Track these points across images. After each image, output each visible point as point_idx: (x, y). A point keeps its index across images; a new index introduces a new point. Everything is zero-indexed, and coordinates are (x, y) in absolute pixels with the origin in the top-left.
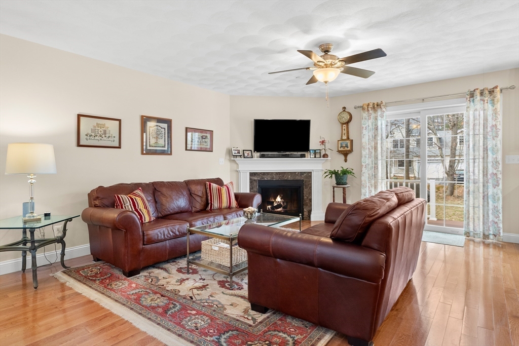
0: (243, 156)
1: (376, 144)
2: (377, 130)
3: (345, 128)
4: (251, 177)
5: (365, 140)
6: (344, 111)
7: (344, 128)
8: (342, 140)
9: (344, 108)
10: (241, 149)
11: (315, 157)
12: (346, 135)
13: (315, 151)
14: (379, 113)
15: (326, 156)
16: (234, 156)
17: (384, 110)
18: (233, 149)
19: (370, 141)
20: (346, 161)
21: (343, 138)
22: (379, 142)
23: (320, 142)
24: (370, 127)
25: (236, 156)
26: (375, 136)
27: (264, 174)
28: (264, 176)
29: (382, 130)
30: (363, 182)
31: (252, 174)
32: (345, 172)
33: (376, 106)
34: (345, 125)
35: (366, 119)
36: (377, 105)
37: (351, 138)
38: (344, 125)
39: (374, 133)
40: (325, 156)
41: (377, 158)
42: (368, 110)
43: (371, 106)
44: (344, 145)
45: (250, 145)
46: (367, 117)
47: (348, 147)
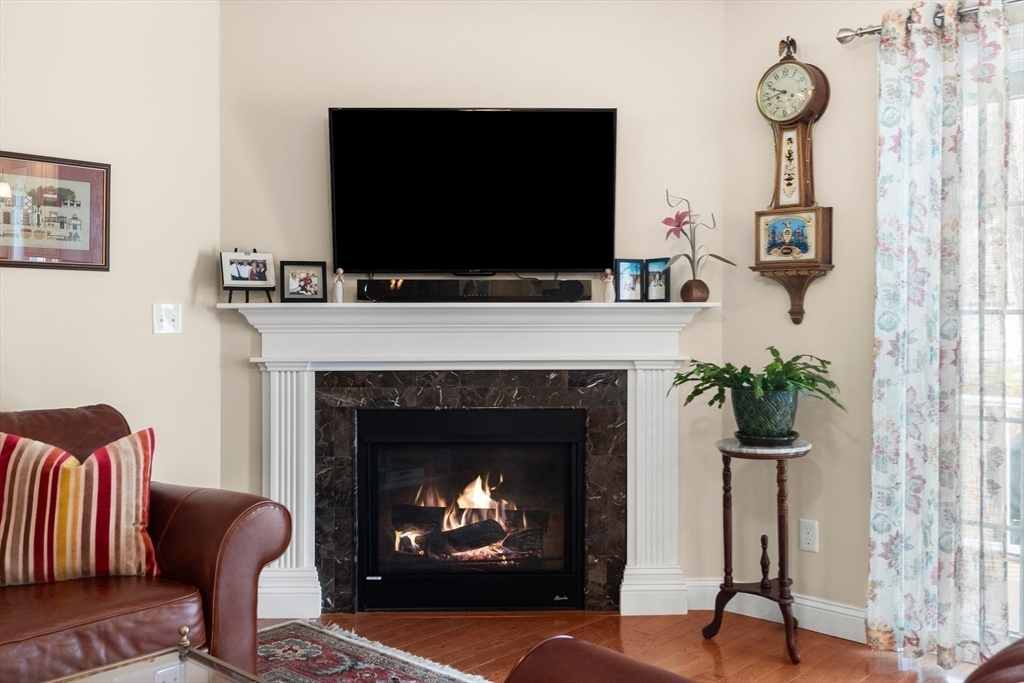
0: (278, 290)
1: (952, 225)
2: (954, 149)
3: (794, 147)
4: (325, 396)
5: (892, 206)
6: (789, 59)
7: (785, 148)
8: (777, 208)
9: (790, 44)
10: (271, 258)
11: (645, 297)
12: (795, 182)
13: (643, 265)
14: (970, 55)
15: (696, 293)
16: (231, 289)
17: (995, 35)
18: (227, 258)
19: (916, 211)
20: (797, 316)
21: (784, 200)
22: (970, 215)
23: (667, 221)
24: (916, 138)
25: (247, 290)
26: (946, 187)
27: (388, 378)
28: (386, 391)
29: (981, 152)
30: (880, 432)
31: (326, 381)
32: (784, 377)
33: (950, 20)
34: (792, 134)
35: (897, 93)
36: (961, 17)
37: (822, 199)
38: (787, 135)
39: (942, 169)
40: (694, 291)
41: (956, 304)
42: (909, 46)
43: (926, 20)
44: (787, 238)
45: (314, 238)
46: (906, 87)
47: (804, 248)
